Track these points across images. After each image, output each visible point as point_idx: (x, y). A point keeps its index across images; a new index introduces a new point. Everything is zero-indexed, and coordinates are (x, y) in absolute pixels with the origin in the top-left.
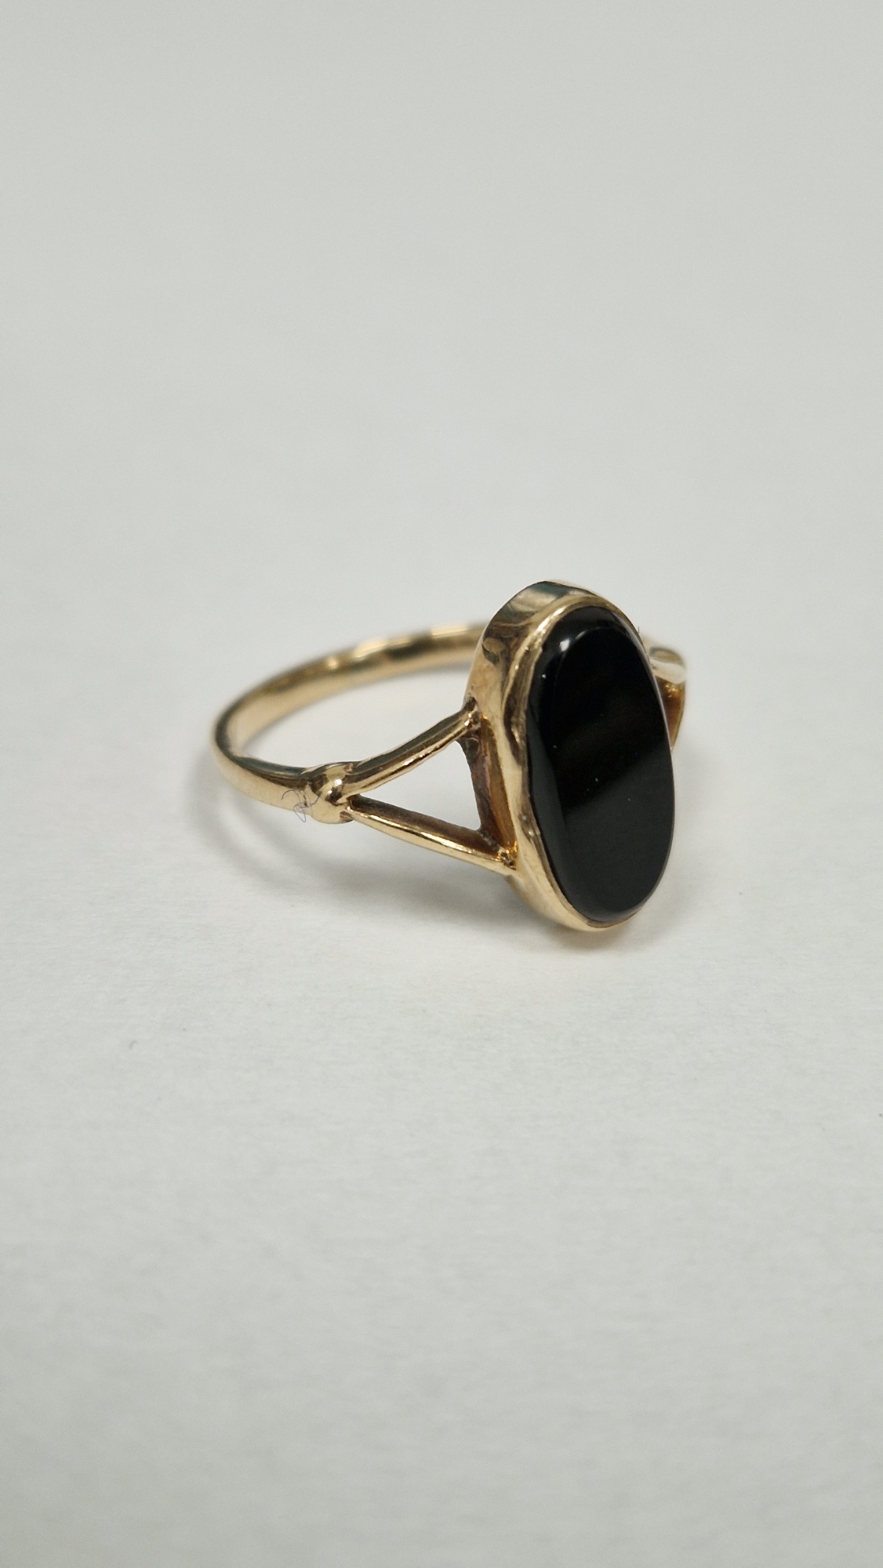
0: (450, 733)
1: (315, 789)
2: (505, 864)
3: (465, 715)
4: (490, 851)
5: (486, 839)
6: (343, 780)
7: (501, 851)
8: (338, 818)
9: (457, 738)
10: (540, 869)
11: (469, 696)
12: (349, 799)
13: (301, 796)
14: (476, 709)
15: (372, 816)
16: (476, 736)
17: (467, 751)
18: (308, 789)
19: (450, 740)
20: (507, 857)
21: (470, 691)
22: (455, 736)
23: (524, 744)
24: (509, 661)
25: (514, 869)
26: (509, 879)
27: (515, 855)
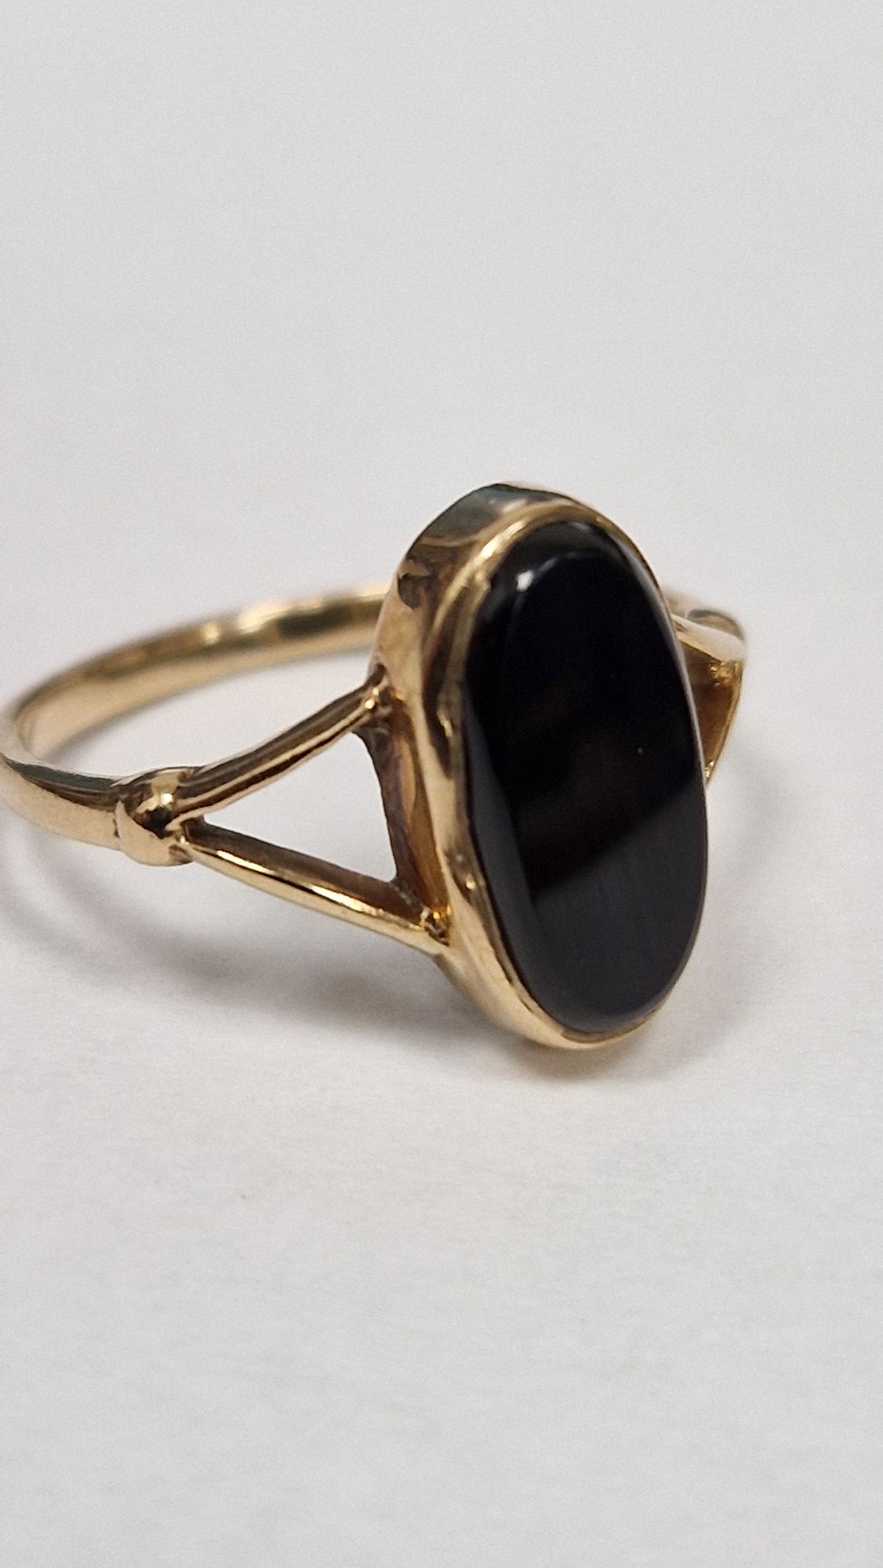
0: (344, 718)
1: (129, 808)
2: (432, 935)
3: (369, 691)
4: (409, 915)
5: (403, 896)
6: (173, 794)
7: (425, 914)
8: (167, 857)
9: (352, 728)
10: (485, 942)
11: (375, 662)
12: (183, 824)
13: (110, 820)
14: (384, 683)
15: (221, 853)
16: (386, 725)
17: (372, 751)
18: (120, 808)
19: (344, 730)
20: (434, 925)
21: (379, 654)
22: (352, 723)
23: (459, 738)
24: (435, 603)
25: (446, 944)
26: (439, 960)
27: (448, 921)
